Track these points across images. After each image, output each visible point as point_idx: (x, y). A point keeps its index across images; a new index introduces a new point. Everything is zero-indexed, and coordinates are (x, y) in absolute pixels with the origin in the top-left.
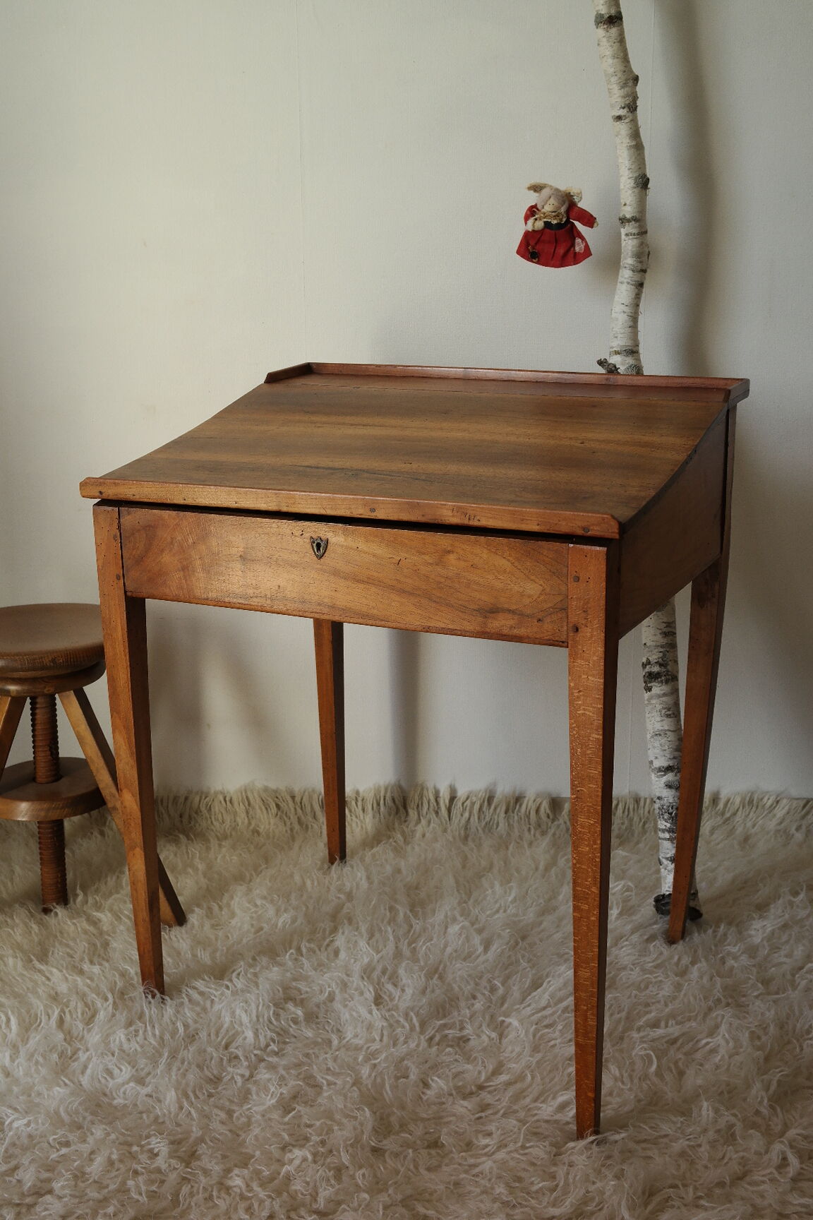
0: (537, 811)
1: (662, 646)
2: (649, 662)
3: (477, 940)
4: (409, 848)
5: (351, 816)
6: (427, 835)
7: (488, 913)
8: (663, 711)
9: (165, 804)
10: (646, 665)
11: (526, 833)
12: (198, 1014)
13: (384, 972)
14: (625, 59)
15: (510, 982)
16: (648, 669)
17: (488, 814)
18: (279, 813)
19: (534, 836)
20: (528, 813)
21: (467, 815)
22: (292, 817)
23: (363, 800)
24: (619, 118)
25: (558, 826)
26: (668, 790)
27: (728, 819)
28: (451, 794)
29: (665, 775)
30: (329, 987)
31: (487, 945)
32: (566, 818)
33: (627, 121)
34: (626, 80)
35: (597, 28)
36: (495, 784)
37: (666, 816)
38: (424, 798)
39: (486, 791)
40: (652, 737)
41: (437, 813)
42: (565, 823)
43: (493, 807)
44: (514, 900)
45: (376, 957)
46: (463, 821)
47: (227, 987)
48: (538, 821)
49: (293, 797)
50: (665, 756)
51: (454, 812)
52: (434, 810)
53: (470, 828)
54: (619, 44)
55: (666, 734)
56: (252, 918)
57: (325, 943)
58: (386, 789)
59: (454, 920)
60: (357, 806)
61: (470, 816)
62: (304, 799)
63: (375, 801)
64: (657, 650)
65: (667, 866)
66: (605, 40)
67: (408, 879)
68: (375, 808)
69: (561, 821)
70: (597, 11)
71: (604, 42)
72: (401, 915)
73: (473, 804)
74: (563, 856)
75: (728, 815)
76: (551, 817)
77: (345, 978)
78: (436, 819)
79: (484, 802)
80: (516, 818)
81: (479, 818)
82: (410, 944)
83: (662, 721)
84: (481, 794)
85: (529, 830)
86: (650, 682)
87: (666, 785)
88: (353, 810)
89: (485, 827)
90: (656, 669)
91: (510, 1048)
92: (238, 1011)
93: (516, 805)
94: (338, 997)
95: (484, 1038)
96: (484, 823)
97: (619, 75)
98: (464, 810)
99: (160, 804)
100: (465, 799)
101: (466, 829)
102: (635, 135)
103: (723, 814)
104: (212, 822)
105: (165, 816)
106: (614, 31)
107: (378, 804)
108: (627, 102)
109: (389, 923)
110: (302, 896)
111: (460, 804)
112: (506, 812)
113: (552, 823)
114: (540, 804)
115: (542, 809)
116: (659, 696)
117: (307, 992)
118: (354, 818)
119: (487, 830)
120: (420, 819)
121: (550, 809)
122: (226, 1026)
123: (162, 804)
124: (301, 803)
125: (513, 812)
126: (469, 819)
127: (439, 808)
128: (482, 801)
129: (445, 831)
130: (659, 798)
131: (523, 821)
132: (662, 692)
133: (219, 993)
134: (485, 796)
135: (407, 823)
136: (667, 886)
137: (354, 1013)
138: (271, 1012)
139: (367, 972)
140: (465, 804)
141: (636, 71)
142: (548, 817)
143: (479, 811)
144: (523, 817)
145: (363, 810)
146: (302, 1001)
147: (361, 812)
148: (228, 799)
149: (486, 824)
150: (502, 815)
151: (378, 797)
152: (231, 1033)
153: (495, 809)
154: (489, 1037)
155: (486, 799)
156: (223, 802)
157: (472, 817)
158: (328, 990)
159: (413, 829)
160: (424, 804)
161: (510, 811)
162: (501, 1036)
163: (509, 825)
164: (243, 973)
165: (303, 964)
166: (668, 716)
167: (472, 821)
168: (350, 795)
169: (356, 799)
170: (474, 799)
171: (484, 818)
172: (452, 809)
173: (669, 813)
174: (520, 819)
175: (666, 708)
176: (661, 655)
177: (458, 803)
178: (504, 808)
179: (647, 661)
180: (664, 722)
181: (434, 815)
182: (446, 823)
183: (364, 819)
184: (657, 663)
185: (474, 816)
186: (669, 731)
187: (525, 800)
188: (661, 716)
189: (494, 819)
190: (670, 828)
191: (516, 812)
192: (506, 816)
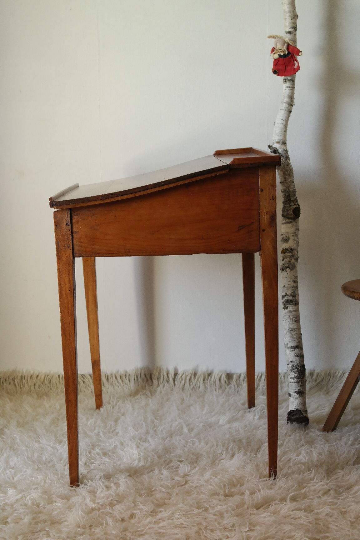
0: (220, 379)
1: (293, 287)
2: (286, 295)
4: (153, 397)
5: (123, 384)
6: (163, 392)
10: (285, 296)
11: (214, 391)
16: (286, 298)
19: (218, 392)
20: (215, 381)
21: (183, 382)
23: (129, 375)
24: (289, 33)
25: (230, 388)
26: (297, 357)
27: (318, 383)
28: (175, 372)
29: (295, 350)
32: (235, 382)
34: (295, 16)
36: (197, 366)
38: (161, 374)
40: (288, 332)
41: (168, 382)
42: (234, 386)
43: (197, 377)
46: (182, 385)
48: (220, 385)
50: (294, 341)
52: (166, 381)
53: (185, 388)
55: (295, 330)
58: (141, 370)
60: (126, 378)
61: (185, 382)
63: (135, 375)
64: (290, 289)
65: (295, 396)
68: (135, 379)
69: (232, 385)
73: (186, 376)
75: (318, 381)
76: (227, 382)
78: (167, 384)
79: (192, 375)
80: (209, 383)
81: (189, 384)
83: (293, 324)
84: (190, 372)
85: (216, 390)
86: (287, 305)
88: (124, 381)
90: (290, 298)
93: (209, 377)
96: (192, 386)
98: (182, 380)
100: (182, 374)
103: (316, 380)
107: (137, 377)
111: (179, 377)
112: (204, 380)
113: (228, 386)
114: (221, 376)
115: (222, 379)
116: (291, 312)
118: (125, 385)
119: (194, 390)
120: (159, 385)
121: (227, 378)
125: (207, 381)
126: (184, 385)
127: (168, 379)
129: (172, 390)
130: (292, 362)
131: (212, 385)
132: (293, 309)
134: (193, 371)
135: (152, 387)
136: (294, 406)
140: (182, 377)
142: (226, 383)
143: (190, 380)
145: (129, 380)
149: (193, 387)
150: (202, 382)
153: (198, 379)
159: (156, 389)
160: (161, 377)
163: (205, 387)
166: (296, 321)
167: (186, 385)
168: (122, 373)
169: (126, 375)
170: (187, 374)
171: (192, 384)
172: (176, 380)
173: (297, 369)
174: (211, 384)
175: (295, 318)
176: (293, 291)
177: (179, 376)
178: (202, 378)
179: (285, 294)
180: (294, 324)
181: (166, 382)
182: (173, 387)
183: (130, 385)
184: (291, 295)
185: (187, 383)
186: (296, 328)
187: (213, 375)
188: (293, 321)
189: (198, 384)
190: (297, 376)
191: (209, 380)
192: (203, 383)
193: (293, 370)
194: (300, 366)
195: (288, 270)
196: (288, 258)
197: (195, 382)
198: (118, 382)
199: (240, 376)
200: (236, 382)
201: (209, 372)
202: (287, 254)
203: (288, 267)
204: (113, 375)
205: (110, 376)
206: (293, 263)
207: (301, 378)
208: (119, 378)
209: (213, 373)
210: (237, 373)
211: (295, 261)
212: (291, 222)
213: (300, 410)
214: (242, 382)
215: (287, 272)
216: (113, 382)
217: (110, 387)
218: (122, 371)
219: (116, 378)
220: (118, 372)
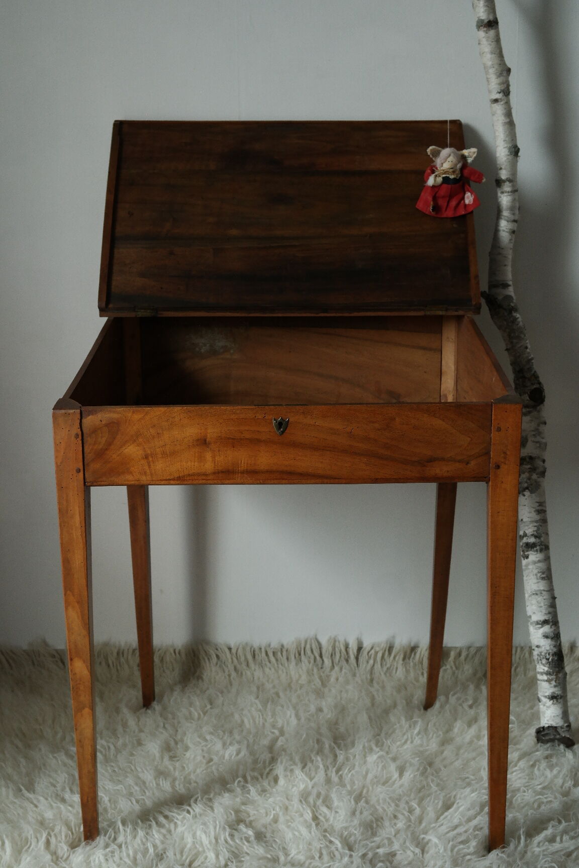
1: (536, 522)
3: (393, 767)
4: (326, 690)
5: (277, 664)
6: (340, 679)
7: (398, 743)
8: (539, 575)
9: (125, 656)
10: (523, 537)
11: (420, 677)
12: (164, 836)
13: (319, 795)
14: (501, 55)
15: (425, 802)
16: (525, 540)
17: (389, 661)
18: (219, 663)
20: (421, 659)
21: (371, 662)
22: (229, 666)
23: (287, 650)
24: (496, 101)
25: (446, 670)
26: (545, 639)
28: (358, 645)
29: (542, 627)
30: (274, 810)
31: (401, 771)
32: (452, 663)
33: (502, 103)
34: (502, 71)
35: (478, 30)
36: (394, 637)
37: (544, 661)
38: (337, 649)
39: (387, 642)
40: (530, 596)
41: (347, 661)
42: (451, 667)
43: (392, 655)
44: (419, 733)
45: (310, 784)
46: (369, 667)
47: (189, 812)
49: (230, 649)
50: (541, 611)
51: (361, 660)
52: (345, 659)
53: (374, 673)
54: (496, 43)
55: (541, 593)
56: (203, 750)
57: (266, 772)
58: (306, 642)
59: (371, 750)
60: (282, 656)
61: (374, 662)
62: (239, 651)
63: (297, 652)
64: (532, 525)
65: (546, 703)
66: (484, 40)
67: (329, 716)
68: (297, 656)
69: (448, 667)
70: (478, 17)
71: (484, 42)
72: (327, 746)
73: (376, 653)
74: (453, 695)
77: (287, 802)
78: (346, 665)
79: (385, 651)
80: (412, 664)
81: (381, 665)
82: (337, 772)
83: (538, 583)
84: (383, 644)
85: (422, 674)
86: (527, 551)
87: (544, 636)
88: (279, 659)
89: (386, 671)
90: (532, 540)
91: (432, 862)
92: (198, 833)
93: (412, 654)
94: (282, 819)
95: (409, 853)
96: (385, 669)
97: (496, 67)
99: (121, 656)
100: (370, 649)
101: (371, 674)
102: (509, 114)
104: (164, 671)
105: (126, 666)
106: (492, 33)
107: (300, 654)
108: (502, 89)
109: (318, 753)
110: (242, 731)
112: (404, 659)
116: (534, 563)
117: (254, 814)
118: (280, 666)
119: (388, 675)
120: (333, 667)
122: (189, 846)
123: (123, 656)
124: (236, 654)
125: (409, 658)
126: (374, 665)
127: (349, 657)
128: (384, 650)
129: (354, 675)
130: (538, 646)
131: (417, 666)
132: (537, 559)
133: (181, 817)
134: (386, 645)
135: (323, 670)
136: (546, 719)
137: (296, 833)
138: (227, 834)
139: (304, 797)
140: (370, 654)
141: (509, 65)
143: (382, 659)
144: (417, 663)
145: (288, 659)
146: (251, 822)
147: (286, 660)
148: (177, 652)
149: (388, 669)
150: (401, 662)
151: (299, 649)
152: (193, 853)
153: (394, 658)
154: (414, 852)
155: (388, 648)
156: (173, 654)
157: (376, 665)
158: (273, 812)
159: (328, 674)
160: (336, 653)
161: (407, 658)
162: (423, 851)
163: (406, 670)
164: (200, 798)
165: (250, 790)
166: (543, 578)
167: (376, 667)
168: (276, 647)
169: (281, 650)
170: (377, 649)
171: (386, 665)
172: (360, 657)
173: (546, 659)
174: (415, 665)
175: (540, 572)
176: (535, 529)
177: (364, 653)
178: (402, 656)
179: (524, 534)
180: (540, 584)
181: (345, 662)
182: (355, 669)
183: (288, 665)
184: (532, 535)
185: (377, 662)
186: (544, 590)
187: (419, 650)
188: (537, 579)
189: (394, 666)
190: (547, 671)
191: (411, 659)
192: (403, 664)
193: (541, 660)
194: (551, 654)
195: (527, 493)
196: (526, 473)
197: (391, 661)
198: (270, 662)
199: (460, 654)
200: (455, 662)
201: (412, 645)
202: (524, 466)
203: (527, 488)
204: (263, 650)
205: (257, 652)
206: (536, 481)
207: (553, 673)
208: (271, 655)
209: (418, 647)
210: (456, 648)
211: (538, 477)
212: (530, 412)
213: (556, 727)
214: (464, 662)
215: (526, 497)
216: (261, 660)
217: (257, 668)
218: (275, 644)
219: (267, 654)
220: (269, 645)
